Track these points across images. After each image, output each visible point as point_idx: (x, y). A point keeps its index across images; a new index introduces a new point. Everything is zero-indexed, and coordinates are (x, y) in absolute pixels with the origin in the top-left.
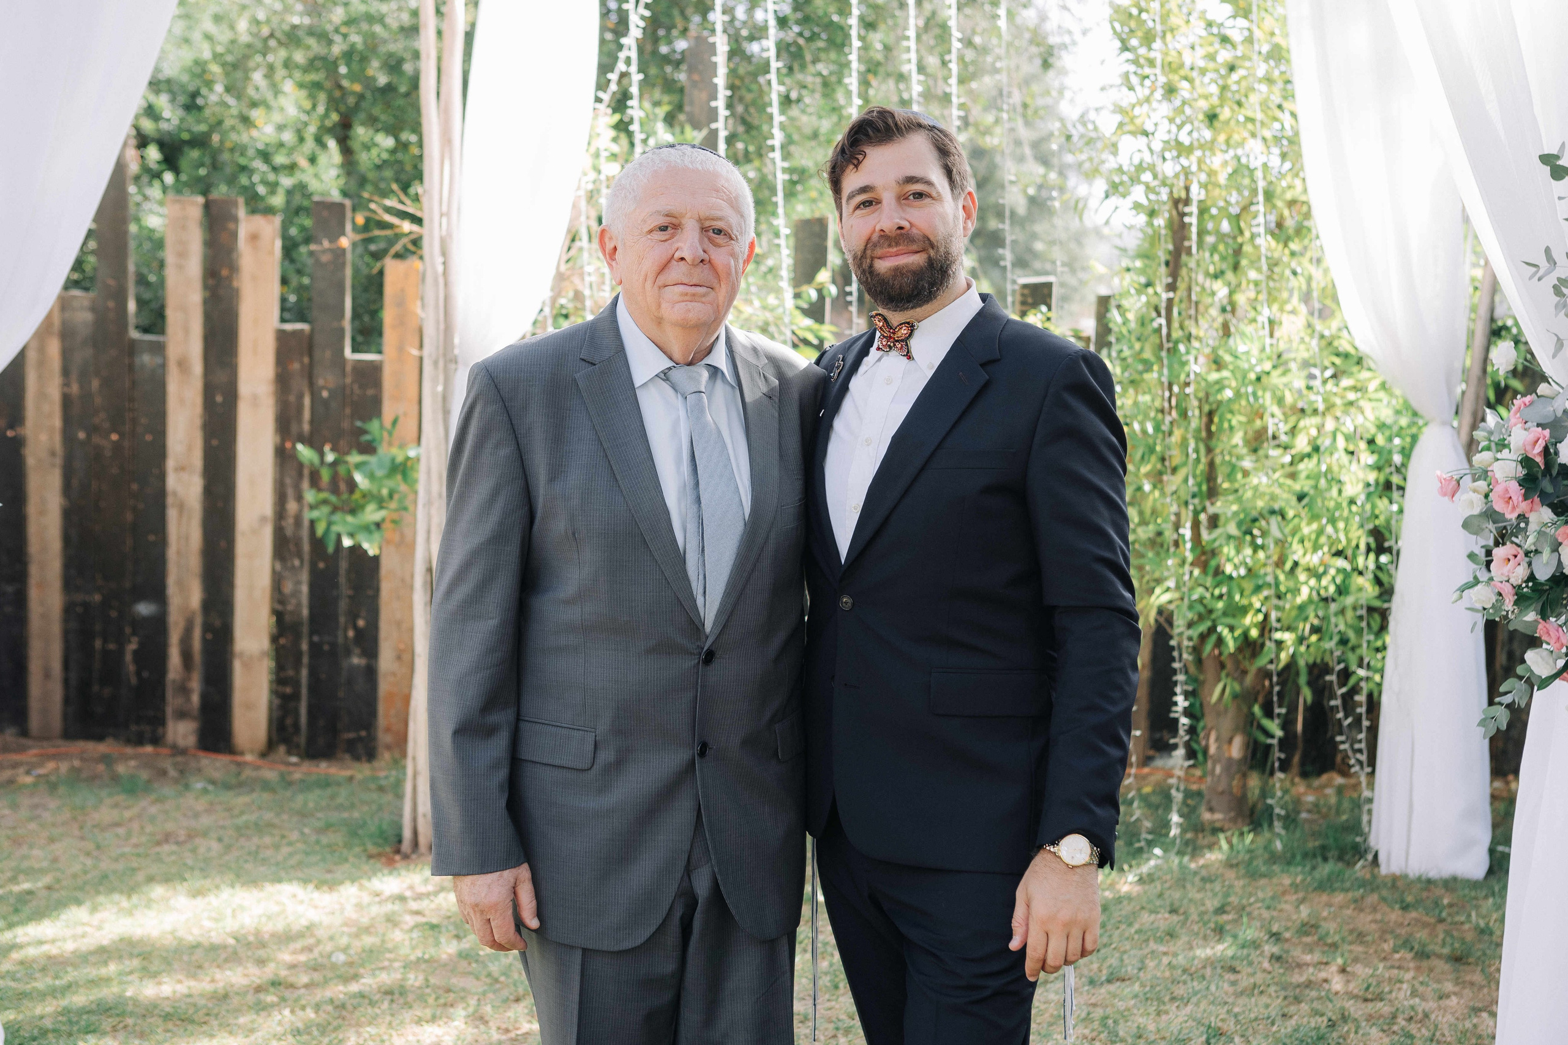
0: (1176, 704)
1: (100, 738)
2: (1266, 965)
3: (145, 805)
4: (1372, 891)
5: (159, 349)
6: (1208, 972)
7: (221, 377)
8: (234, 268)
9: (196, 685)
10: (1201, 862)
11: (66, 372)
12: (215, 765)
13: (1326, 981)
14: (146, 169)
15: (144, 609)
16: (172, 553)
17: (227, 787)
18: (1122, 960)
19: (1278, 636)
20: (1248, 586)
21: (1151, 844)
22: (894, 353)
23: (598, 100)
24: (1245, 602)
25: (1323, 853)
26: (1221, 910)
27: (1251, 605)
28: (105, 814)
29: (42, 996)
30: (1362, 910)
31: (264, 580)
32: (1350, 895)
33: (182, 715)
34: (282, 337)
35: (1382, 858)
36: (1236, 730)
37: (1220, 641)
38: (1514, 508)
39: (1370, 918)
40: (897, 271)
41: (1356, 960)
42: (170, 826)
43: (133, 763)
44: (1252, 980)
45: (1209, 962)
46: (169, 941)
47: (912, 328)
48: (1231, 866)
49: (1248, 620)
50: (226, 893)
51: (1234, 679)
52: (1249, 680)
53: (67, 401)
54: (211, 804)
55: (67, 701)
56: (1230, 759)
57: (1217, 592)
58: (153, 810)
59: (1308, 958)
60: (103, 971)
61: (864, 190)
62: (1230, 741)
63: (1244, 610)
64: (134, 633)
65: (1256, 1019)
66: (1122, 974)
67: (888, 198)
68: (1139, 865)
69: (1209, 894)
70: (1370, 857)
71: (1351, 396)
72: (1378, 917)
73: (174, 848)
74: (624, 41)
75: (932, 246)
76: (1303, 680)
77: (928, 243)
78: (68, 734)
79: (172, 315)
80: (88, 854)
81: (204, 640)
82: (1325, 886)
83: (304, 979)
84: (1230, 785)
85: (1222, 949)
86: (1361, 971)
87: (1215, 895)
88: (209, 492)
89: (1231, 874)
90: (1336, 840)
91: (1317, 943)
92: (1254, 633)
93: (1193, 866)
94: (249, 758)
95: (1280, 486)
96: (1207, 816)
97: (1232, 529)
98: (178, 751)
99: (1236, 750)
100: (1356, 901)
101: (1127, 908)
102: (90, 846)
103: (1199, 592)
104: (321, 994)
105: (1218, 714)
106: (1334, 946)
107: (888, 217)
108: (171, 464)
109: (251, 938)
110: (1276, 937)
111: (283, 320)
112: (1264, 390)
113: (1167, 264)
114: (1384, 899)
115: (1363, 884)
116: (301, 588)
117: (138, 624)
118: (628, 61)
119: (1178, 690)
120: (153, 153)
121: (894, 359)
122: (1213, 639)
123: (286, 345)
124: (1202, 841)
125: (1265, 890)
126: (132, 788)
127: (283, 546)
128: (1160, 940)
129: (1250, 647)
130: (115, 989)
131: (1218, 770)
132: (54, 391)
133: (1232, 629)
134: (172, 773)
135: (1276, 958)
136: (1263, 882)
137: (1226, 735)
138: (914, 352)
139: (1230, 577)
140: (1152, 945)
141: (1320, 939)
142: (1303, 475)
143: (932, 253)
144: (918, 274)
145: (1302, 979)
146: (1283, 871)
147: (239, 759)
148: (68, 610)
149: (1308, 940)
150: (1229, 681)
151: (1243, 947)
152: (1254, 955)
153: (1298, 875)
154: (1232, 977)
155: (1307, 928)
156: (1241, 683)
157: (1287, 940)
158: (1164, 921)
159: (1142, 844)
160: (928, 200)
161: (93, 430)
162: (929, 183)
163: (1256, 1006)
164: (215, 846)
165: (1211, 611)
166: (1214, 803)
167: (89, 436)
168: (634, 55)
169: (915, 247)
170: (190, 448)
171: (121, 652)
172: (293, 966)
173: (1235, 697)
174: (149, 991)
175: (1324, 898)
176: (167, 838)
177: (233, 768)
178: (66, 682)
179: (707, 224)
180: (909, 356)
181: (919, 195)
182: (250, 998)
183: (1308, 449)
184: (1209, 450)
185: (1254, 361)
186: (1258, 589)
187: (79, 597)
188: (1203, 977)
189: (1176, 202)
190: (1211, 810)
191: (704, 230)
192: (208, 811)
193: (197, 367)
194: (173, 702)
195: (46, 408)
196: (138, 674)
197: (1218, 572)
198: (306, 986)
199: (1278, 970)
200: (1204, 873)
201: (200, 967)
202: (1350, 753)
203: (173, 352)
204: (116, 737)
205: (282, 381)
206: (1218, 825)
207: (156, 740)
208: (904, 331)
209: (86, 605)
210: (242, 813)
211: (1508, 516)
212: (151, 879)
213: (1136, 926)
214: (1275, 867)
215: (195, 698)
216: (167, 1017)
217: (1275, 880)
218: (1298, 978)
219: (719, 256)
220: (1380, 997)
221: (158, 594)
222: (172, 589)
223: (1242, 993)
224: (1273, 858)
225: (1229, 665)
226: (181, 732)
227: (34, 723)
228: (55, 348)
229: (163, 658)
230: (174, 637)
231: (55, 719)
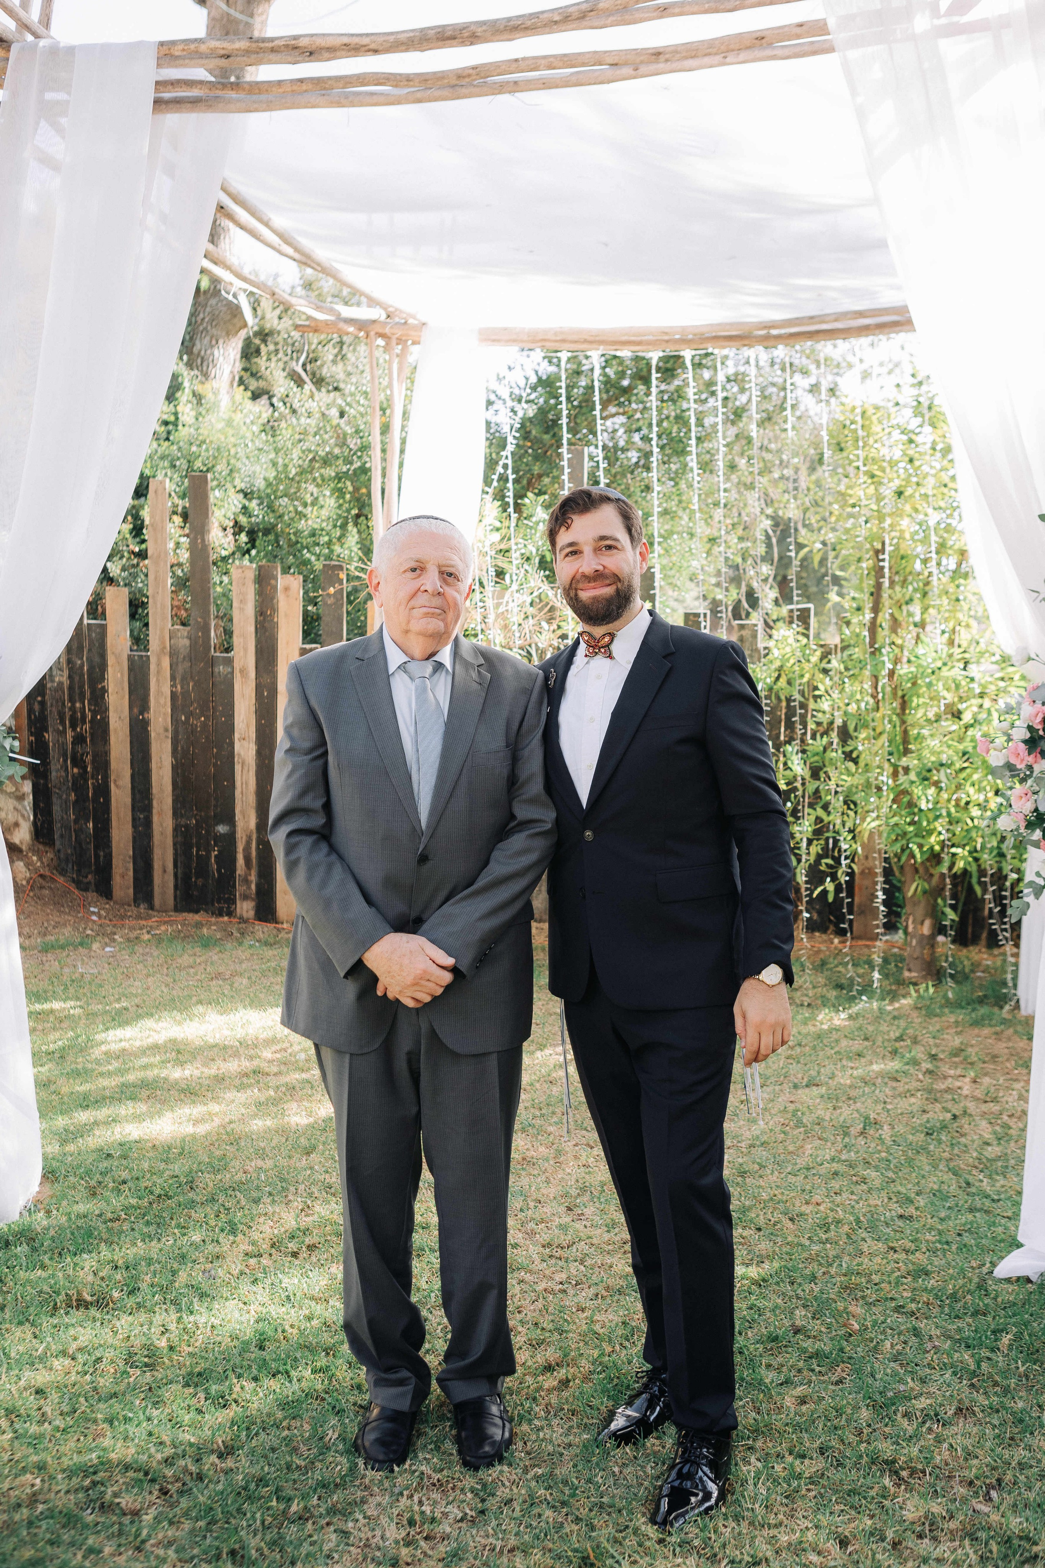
0: (877, 897)
1: (197, 912)
2: (921, 1077)
3: (213, 955)
4: (1010, 1027)
5: (229, 662)
6: (879, 1080)
7: (267, 680)
8: (275, 610)
9: (253, 878)
10: (897, 1005)
11: (173, 678)
12: (262, 930)
13: (959, 1088)
14: (239, 548)
15: (222, 829)
16: (238, 793)
17: (266, 943)
18: (819, 1073)
19: (953, 850)
20: (931, 816)
21: (861, 993)
22: (598, 657)
23: (485, 492)
24: (932, 827)
25: (981, 1001)
26: (900, 1039)
27: (935, 829)
28: (186, 960)
29: (110, 1074)
30: (1000, 1040)
32: (993, 1030)
33: (245, 897)
35: (1022, 1004)
36: (926, 916)
37: (912, 855)
38: (1022, 760)
39: (1004, 1045)
40: (595, 599)
41: (986, 1075)
42: (222, 969)
43: (214, 928)
44: (907, 1087)
45: (881, 1074)
46: (198, 1043)
47: (612, 636)
48: (917, 1008)
49: (933, 839)
50: (242, 1012)
51: (925, 880)
52: (935, 880)
53: (173, 696)
54: (252, 955)
55: (176, 887)
56: (923, 935)
57: (908, 820)
58: (215, 958)
59: (952, 1072)
60: (152, 1059)
61: (571, 544)
62: (922, 923)
63: (930, 833)
64: (216, 845)
65: (902, 1114)
66: (817, 1081)
67: (587, 550)
68: (850, 1008)
69: (894, 1028)
70: (1013, 1003)
71: (1002, 684)
72: (1011, 1044)
73: (221, 982)
74: (503, 453)
75: (620, 580)
76: (974, 880)
77: (616, 578)
78: (177, 909)
79: (236, 640)
80: (167, 985)
81: (258, 848)
82: (976, 1023)
83: (275, 1069)
84: (923, 954)
85: (894, 1065)
86: (986, 1080)
87: (898, 1027)
88: (259, 753)
89: (915, 1014)
90: (994, 991)
91: (962, 1063)
92: (937, 848)
93: (889, 1008)
94: (285, 926)
95: (949, 747)
96: (907, 974)
97: (913, 776)
98: (243, 920)
99: (926, 929)
100: (996, 1033)
101: (835, 1036)
102: (169, 980)
103: (896, 819)
104: (283, 1079)
105: (915, 904)
106: (972, 1064)
107: (588, 563)
108: (237, 736)
109: (250, 1043)
110: (934, 1057)
111: (305, 642)
112: (938, 680)
113: (872, 594)
114: (1016, 1032)
115: (1004, 1022)
117: (218, 838)
118: (505, 466)
119: (878, 887)
120: (243, 538)
121: (600, 661)
122: (908, 851)
124: (902, 991)
125: (935, 1024)
126: (207, 944)
128: (850, 1058)
129: (935, 858)
130: (156, 1072)
131: (914, 942)
132: (167, 690)
133: (920, 846)
134: (236, 934)
135: (929, 1072)
136: (936, 1019)
137: (920, 918)
138: (614, 654)
139: (921, 810)
140: (844, 1062)
141: (965, 1059)
142: (968, 739)
143: (619, 585)
144: (609, 601)
145: (943, 1087)
146: (951, 1012)
147: (280, 926)
148: (175, 830)
149: (956, 1059)
150: (921, 882)
151: (907, 1064)
152: (912, 1070)
153: (960, 1015)
154: (894, 1084)
155: (957, 1052)
156: (929, 883)
157: (941, 1060)
158: (858, 1045)
159: (855, 993)
160: (615, 551)
161: (190, 714)
162: (616, 540)
163: (903, 1104)
164: (245, 981)
165: (905, 833)
166: (911, 966)
167: (187, 719)
168: (509, 462)
169: (608, 582)
170: (248, 726)
171: (208, 857)
172: (271, 1062)
173: (925, 892)
174: (176, 1074)
175: (976, 1031)
176: (218, 976)
177: (275, 932)
178: (176, 875)
179: (443, 569)
180: (610, 657)
181: (609, 547)
182: (237, 1082)
183: (972, 721)
184: (903, 722)
185: (930, 660)
186: (937, 817)
187: (183, 821)
188: (874, 1084)
189: (877, 552)
190: (909, 970)
191: (441, 573)
192: (248, 960)
193: (252, 674)
194: (240, 889)
195: (162, 701)
196: (219, 871)
197: (911, 804)
198: (275, 1075)
199: (928, 1080)
200: (896, 1013)
201: (213, 1060)
202: (999, 931)
203: (237, 665)
204: (206, 911)
206: (914, 980)
207: (230, 914)
208: (607, 639)
209: (187, 826)
210: (269, 961)
211: (1019, 767)
212: (200, 1002)
213: (837, 1049)
214: (946, 1010)
215: (253, 887)
216: (183, 1091)
217: (944, 1019)
218: (942, 1086)
219: (449, 591)
220: (995, 1100)
221: (231, 820)
222: (238, 816)
223: (900, 1095)
224: (948, 1003)
225: (921, 870)
226: (246, 908)
227: (157, 901)
228: (166, 662)
229: (234, 860)
230: (240, 847)
231: (171, 902)
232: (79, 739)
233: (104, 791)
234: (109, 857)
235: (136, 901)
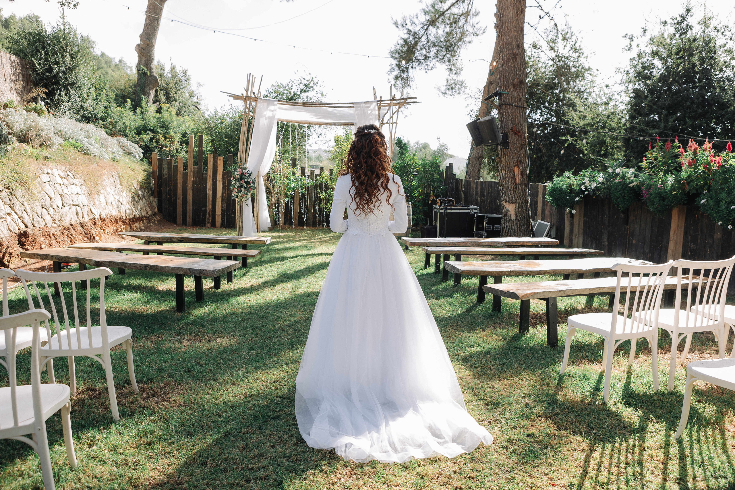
1: (197, 226)
5: (206, 174)
7: (215, 178)
8: (217, 163)
9: (211, 219)
11: (193, 177)
15: (203, 209)
16: (208, 201)
31: (220, 204)
33: (208, 223)
34: (223, 172)
53: (193, 181)
55: (192, 221)
64: (202, 212)
78: (192, 226)
79: (208, 169)
81: (212, 213)
88: (213, 193)
98: (208, 227)
108: (208, 189)
111: (224, 170)
116: (225, 206)
123: (224, 174)
127: (223, 200)
147: (217, 228)
148: (193, 209)
167: (197, 185)
170: (211, 187)
171: (200, 215)
178: (192, 218)
193: (212, 177)
194: (207, 221)
195: (190, 182)
196: (202, 217)
203: (208, 174)
204: (199, 226)
205: (223, 178)
207: (205, 226)
209: (195, 208)
215: (211, 221)
221: (205, 206)
222: (207, 206)
226: (209, 225)
227: (188, 224)
228: (192, 174)
229: (206, 214)
230: (208, 213)
231: (191, 224)
232: (170, 189)
233: (176, 201)
234: (176, 215)
235: (183, 224)
